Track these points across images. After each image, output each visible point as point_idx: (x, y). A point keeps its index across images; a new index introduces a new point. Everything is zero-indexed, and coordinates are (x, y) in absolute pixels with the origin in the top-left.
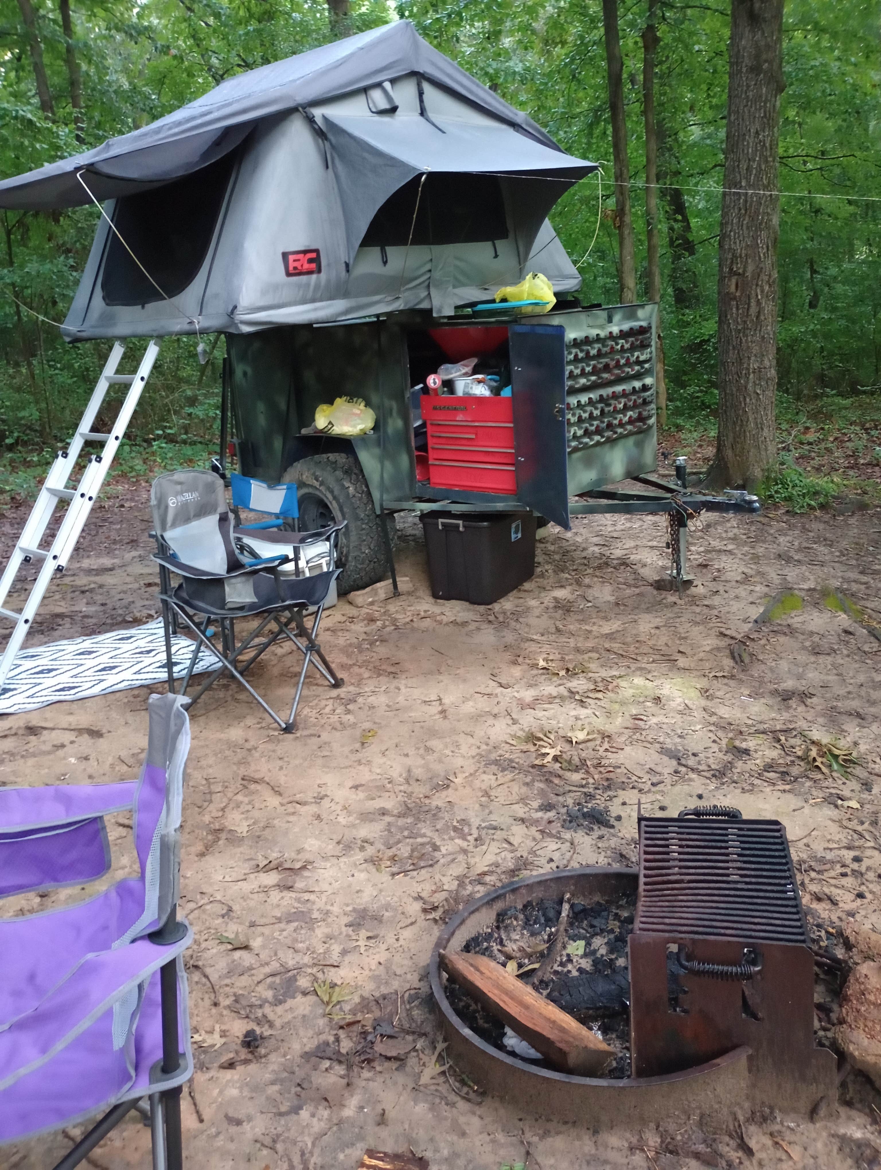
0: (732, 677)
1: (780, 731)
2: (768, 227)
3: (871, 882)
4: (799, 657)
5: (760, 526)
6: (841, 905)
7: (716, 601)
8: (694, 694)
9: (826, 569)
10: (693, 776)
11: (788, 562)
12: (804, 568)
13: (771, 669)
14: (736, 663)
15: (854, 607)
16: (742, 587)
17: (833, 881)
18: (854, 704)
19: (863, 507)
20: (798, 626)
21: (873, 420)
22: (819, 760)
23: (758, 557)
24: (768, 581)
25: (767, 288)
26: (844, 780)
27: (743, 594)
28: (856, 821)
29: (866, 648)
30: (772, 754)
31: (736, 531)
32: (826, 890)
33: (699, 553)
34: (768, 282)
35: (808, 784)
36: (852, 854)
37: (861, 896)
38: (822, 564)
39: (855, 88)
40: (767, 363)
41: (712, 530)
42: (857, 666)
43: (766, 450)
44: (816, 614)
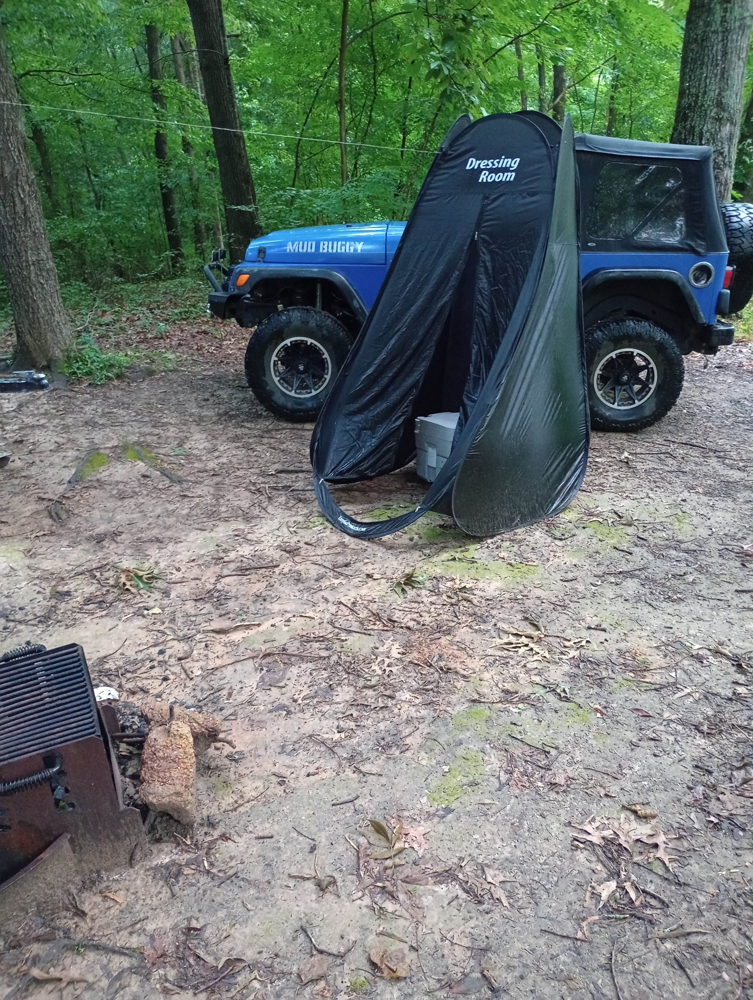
0: (52, 533)
1: (96, 569)
2: (16, 133)
3: (173, 666)
4: (108, 505)
5: (67, 399)
6: (151, 691)
7: (34, 470)
8: (18, 556)
9: (125, 428)
10: (21, 627)
11: (93, 427)
12: (108, 430)
13: (86, 520)
14: (55, 520)
15: (149, 455)
16: (56, 455)
17: (144, 676)
18: (155, 532)
19: (150, 373)
20: (106, 479)
21: (155, 302)
22: (128, 583)
23: (68, 427)
24: (78, 446)
25: (27, 188)
26: (149, 594)
27: (57, 460)
28: (159, 623)
29: (160, 486)
30: (90, 589)
31: (46, 407)
32: (139, 684)
33: (13, 431)
34: (27, 182)
35: (122, 605)
36: (157, 649)
37: (166, 679)
38: (122, 424)
39: (89, 14)
40: (43, 255)
41: (24, 409)
42: (155, 501)
43: (61, 333)
44: (119, 466)
